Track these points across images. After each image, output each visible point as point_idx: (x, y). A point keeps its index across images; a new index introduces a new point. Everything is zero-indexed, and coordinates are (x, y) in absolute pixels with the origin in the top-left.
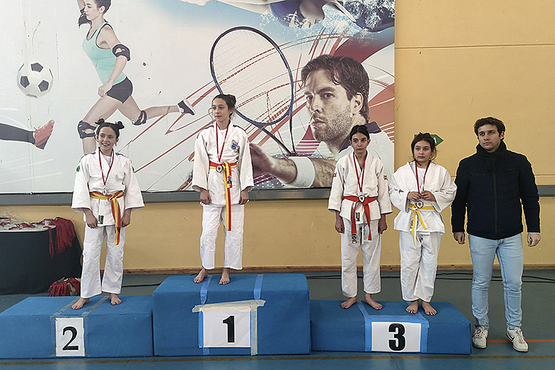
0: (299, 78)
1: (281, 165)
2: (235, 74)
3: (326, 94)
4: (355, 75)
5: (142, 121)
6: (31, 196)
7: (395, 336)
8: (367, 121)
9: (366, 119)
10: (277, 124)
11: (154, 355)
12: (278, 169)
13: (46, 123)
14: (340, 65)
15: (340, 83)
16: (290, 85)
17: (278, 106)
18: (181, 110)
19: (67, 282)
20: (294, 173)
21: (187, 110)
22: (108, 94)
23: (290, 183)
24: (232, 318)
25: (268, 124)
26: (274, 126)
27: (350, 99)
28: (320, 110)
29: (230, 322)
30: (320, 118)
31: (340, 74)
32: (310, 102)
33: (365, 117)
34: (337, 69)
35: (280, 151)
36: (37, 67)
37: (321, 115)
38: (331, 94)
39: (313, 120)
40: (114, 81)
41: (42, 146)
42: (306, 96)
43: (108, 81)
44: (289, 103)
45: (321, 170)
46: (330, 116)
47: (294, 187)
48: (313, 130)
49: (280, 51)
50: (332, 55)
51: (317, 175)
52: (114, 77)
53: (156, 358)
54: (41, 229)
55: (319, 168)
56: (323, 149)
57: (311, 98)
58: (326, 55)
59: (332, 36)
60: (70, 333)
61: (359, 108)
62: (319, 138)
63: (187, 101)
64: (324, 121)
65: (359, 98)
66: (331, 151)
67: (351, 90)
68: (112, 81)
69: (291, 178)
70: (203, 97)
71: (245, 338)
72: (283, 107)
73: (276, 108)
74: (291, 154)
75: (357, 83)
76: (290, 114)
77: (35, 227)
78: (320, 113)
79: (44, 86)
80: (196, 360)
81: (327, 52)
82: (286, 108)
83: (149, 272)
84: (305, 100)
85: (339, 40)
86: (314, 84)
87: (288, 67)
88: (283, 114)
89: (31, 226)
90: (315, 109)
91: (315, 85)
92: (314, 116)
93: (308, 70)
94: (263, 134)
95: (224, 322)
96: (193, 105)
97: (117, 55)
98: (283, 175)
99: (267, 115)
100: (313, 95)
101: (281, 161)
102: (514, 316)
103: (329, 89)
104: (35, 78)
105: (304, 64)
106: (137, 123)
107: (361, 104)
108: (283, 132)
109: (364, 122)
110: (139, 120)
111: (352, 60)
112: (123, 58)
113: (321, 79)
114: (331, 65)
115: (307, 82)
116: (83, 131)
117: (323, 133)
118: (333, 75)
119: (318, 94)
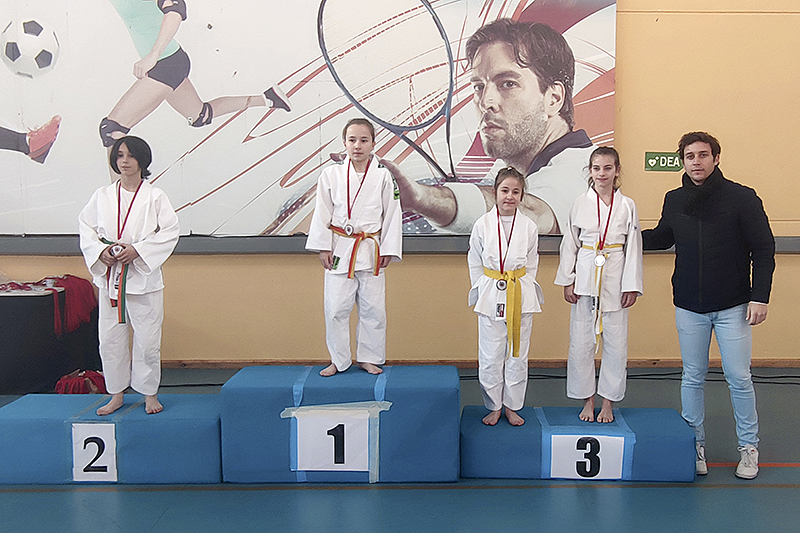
0: (463, 54)
1: (432, 197)
2: (359, 45)
3: (505, 82)
4: (553, 51)
5: (204, 120)
6: (23, 240)
7: (586, 456)
8: (571, 128)
9: (569, 124)
10: (426, 128)
11: (222, 482)
12: (427, 203)
13: (47, 121)
14: (529, 36)
15: (528, 66)
16: (448, 66)
17: (428, 99)
18: (270, 103)
19: (84, 376)
20: (453, 210)
21: (279, 103)
22: (150, 74)
23: (445, 226)
24: (341, 427)
25: (410, 128)
26: (420, 132)
27: (543, 91)
28: (496, 107)
29: (338, 433)
30: (496, 120)
31: (529, 51)
32: (480, 94)
33: (568, 121)
34: (524, 42)
35: (431, 173)
36: (33, 28)
37: (498, 116)
38: (513, 82)
39: (484, 124)
40: (160, 54)
41: (41, 157)
42: (473, 84)
44: (445, 95)
46: (512, 119)
47: (453, 233)
48: (484, 140)
49: (432, 11)
50: (516, 19)
52: (159, 47)
53: (225, 485)
54: (40, 291)
55: (492, 202)
57: (481, 87)
58: (507, 20)
60: (94, 446)
61: (559, 106)
62: (494, 153)
63: (279, 88)
64: (503, 126)
65: (558, 90)
67: (546, 78)
68: (156, 53)
69: (447, 219)
70: (305, 81)
71: (361, 457)
72: (436, 101)
73: (424, 102)
74: (448, 179)
75: (555, 67)
76: (446, 113)
77: (30, 289)
78: (495, 112)
79: (44, 59)
80: (287, 488)
81: (508, 14)
82: (440, 103)
83: (215, 364)
84: (471, 90)
86: (486, 65)
87: (444, 36)
88: (436, 112)
89: (24, 287)
90: (488, 105)
91: (489, 67)
92: (487, 118)
93: (478, 43)
94: (402, 145)
95: (329, 433)
97: (165, 11)
98: (435, 214)
99: (408, 113)
100: (485, 82)
101: (432, 189)
104: (30, 46)
105: (471, 32)
106: (198, 123)
107: (562, 101)
108: (436, 143)
109: (566, 130)
110: (201, 118)
111: (548, 28)
112: (175, 16)
113: (499, 57)
114: (514, 35)
115: (476, 62)
116: (108, 135)
117: (500, 146)
118: (516, 52)
119: (493, 81)
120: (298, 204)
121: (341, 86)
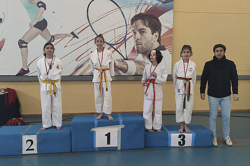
0: (130, 23)
1: (121, 64)
2: (99, 19)
3: (142, 31)
4: (155, 23)
5: (52, 41)
8: (160, 45)
10: (119, 45)
12: (119, 66)
14: (149, 18)
15: (148, 27)
16: (125, 26)
17: (121, 35)
18: (72, 36)
19: (16, 120)
20: (127, 68)
21: (75, 36)
22: (35, 26)
23: (125, 73)
25: (115, 44)
26: (117, 45)
27: (153, 34)
28: (139, 39)
30: (139, 42)
31: (149, 22)
32: (135, 35)
33: (160, 43)
34: (147, 20)
35: (120, 57)
37: (140, 41)
38: (144, 32)
40: (38, 20)
42: (133, 32)
43: (35, 20)
44: (125, 35)
45: (139, 67)
46: (144, 42)
47: (126, 75)
48: (136, 48)
49: (121, 10)
50: (145, 13)
51: (137, 69)
52: (37, 18)
55: (138, 66)
56: (140, 57)
57: (135, 33)
58: (142, 13)
59: (145, 4)
61: (157, 39)
62: (138, 52)
63: (75, 32)
64: (141, 44)
65: (157, 34)
66: (144, 58)
67: (153, 30)
68: (36, 20)
69: (125, 71)
70: (83, 30)
72: (122, 37)
73: (118, 37)
74: (125, 59)
75: (156, 27)
76: (125, 40)
78: (139, 40)
79: (0, 20)
81: (143, 11)
84: (132, 34)
85: (148, 6)
86: (136, 26)
87: (124, 18)
88: (122, 40)
90: (137, 38)
91: (137, 27)
92: (136, 42)
93: (134, 20)
94: (112, 49)
96: (78, 34)
97: (39, 7)
98: (122, 69)
99: (114, 40)
100: (136, 31)
101: (121, 62)
102: (227, 131)
103: (144, 29)
105: (132, 16)
107: (158, 37)
108: (122, 48)
109: (159, 45)
110: (51, 40)
111: (154, 16)
112: (42, 9)
113: (140, 24)
114: (144, 17)
115: (134, 25)
116: (21, 45)
117: (140, 49)
118: (145, 23)
119: (138, 31)
120: (81, 66)
121: (94, 31)
